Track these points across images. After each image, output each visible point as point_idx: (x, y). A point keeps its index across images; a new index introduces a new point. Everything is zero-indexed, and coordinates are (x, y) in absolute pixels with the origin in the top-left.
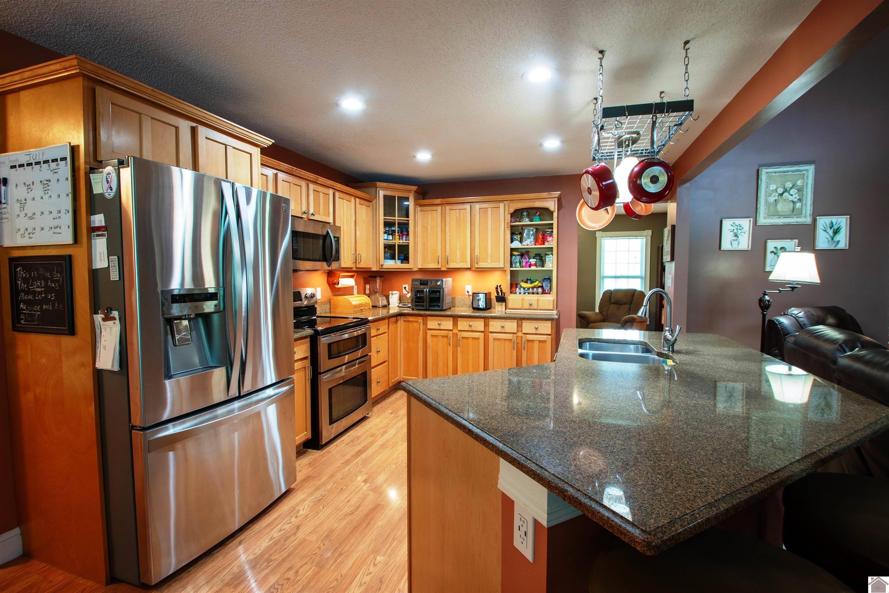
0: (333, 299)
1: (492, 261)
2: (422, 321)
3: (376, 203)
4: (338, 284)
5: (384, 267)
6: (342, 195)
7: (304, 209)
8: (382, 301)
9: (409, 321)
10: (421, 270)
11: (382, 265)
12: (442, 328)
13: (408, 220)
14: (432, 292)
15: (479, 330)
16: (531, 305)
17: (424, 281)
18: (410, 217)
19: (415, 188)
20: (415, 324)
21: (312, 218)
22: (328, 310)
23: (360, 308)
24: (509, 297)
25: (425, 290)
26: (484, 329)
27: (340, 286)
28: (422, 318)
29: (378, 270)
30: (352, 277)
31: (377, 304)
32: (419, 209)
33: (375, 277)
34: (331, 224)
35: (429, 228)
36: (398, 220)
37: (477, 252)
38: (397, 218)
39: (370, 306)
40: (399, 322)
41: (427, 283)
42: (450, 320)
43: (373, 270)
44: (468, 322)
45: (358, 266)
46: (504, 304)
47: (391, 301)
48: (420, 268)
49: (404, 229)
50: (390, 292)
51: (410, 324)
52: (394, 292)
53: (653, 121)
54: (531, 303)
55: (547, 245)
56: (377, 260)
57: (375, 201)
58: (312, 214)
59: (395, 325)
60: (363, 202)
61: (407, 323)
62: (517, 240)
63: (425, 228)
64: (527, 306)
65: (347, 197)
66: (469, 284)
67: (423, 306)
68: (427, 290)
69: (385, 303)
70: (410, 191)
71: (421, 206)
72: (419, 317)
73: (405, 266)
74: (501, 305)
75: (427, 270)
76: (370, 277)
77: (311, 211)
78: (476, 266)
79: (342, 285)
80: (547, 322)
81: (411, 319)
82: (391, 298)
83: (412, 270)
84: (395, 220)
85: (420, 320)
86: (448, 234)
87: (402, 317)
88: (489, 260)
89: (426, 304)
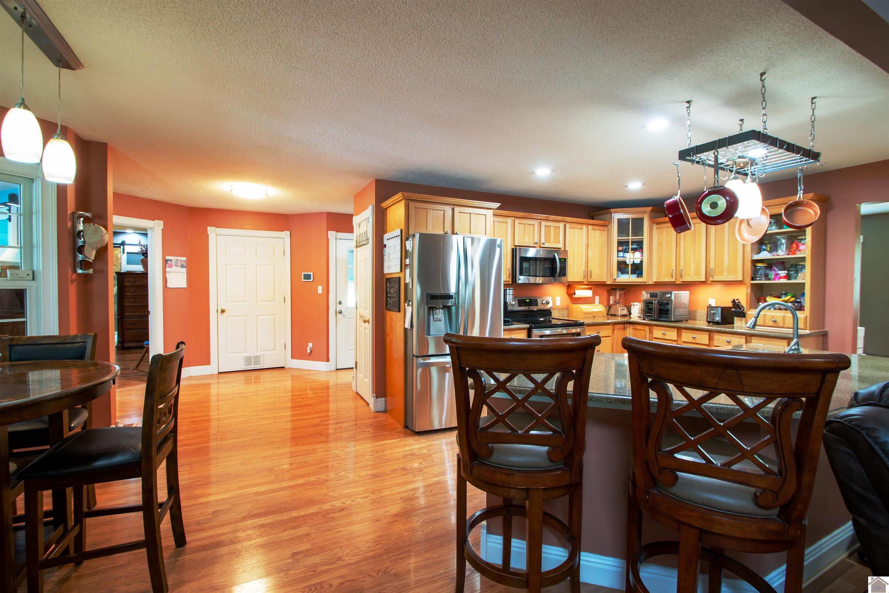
0: (570, 306)
1: (729, 273)
2: (648, 330)
3: (611, 226)
4: (575, 294)
5: (617, 281)
6: (573, 225)
7: (536, 240)
8: (621, 310)
9: (637, 329)
10: (656, 283)
11: (615, 280)
12: (666, 338)
13: (643, 239)
14: (660, 304)
15: (703, 343)
16: (775, 321)
17: (654, 294)
18: (644, 235)
19: (650, 208)
20: (643, 332)
21: (543, 246)
22: (566, 315)
23: (593, 315)
24: (748, 312)
25: (654, 302)
26: (709, 342)
27: (576, 296)
28: (648, 327)
29: (612, 283)
30: (590, 289)
31: (616, 314)
32: (655, 227)
33: (615, 289)
34: (561, 249)
35: (664, 244)
36: (632, 239)
37: (712, 265)
38: (630, 238)
39: (604, 314)
40: (628, 329)
41: (657, 295)
42: (674, 331)
43: (607, 283)
44: (692, 334)
45: (589, 280)
46: (744, 319)
47: (632, 311)
48: (655, 282)
49: (639, 246)
50: (632, 303)
51: (638, 332)
52: (635, 303)
53: (715, 156)
54: (774, 320)
55: (798, 255)
56: (610, 275)
57: (610, 225)
58: (543, 244)
59: (623, 332)
60: (595, 227)
61: (636, 331)
62: (766, 250)
63: (660, 243)
64: (771, 324)
65: (579, 226)
66: (712, 298)
67: (652, 316)
68: (656, 302)
69: (625, 312)
70: (645, 212)
71: (658, 224)
72: (646, 327)
73: (640, 280)
74: (741, 320)
75: (663, 283)
76: (612, 289)
77: (543, 241)
78: (711, 279)
79: (577, 295)
80: (782, 340)
81: (638, 327)
82: (633, 309)
83: (646, 283)
84: (629, 239)
85: (647, 328)
86: (682, 249)
87: (631, 325)
88: (725, 274)
89: (655, 315)
